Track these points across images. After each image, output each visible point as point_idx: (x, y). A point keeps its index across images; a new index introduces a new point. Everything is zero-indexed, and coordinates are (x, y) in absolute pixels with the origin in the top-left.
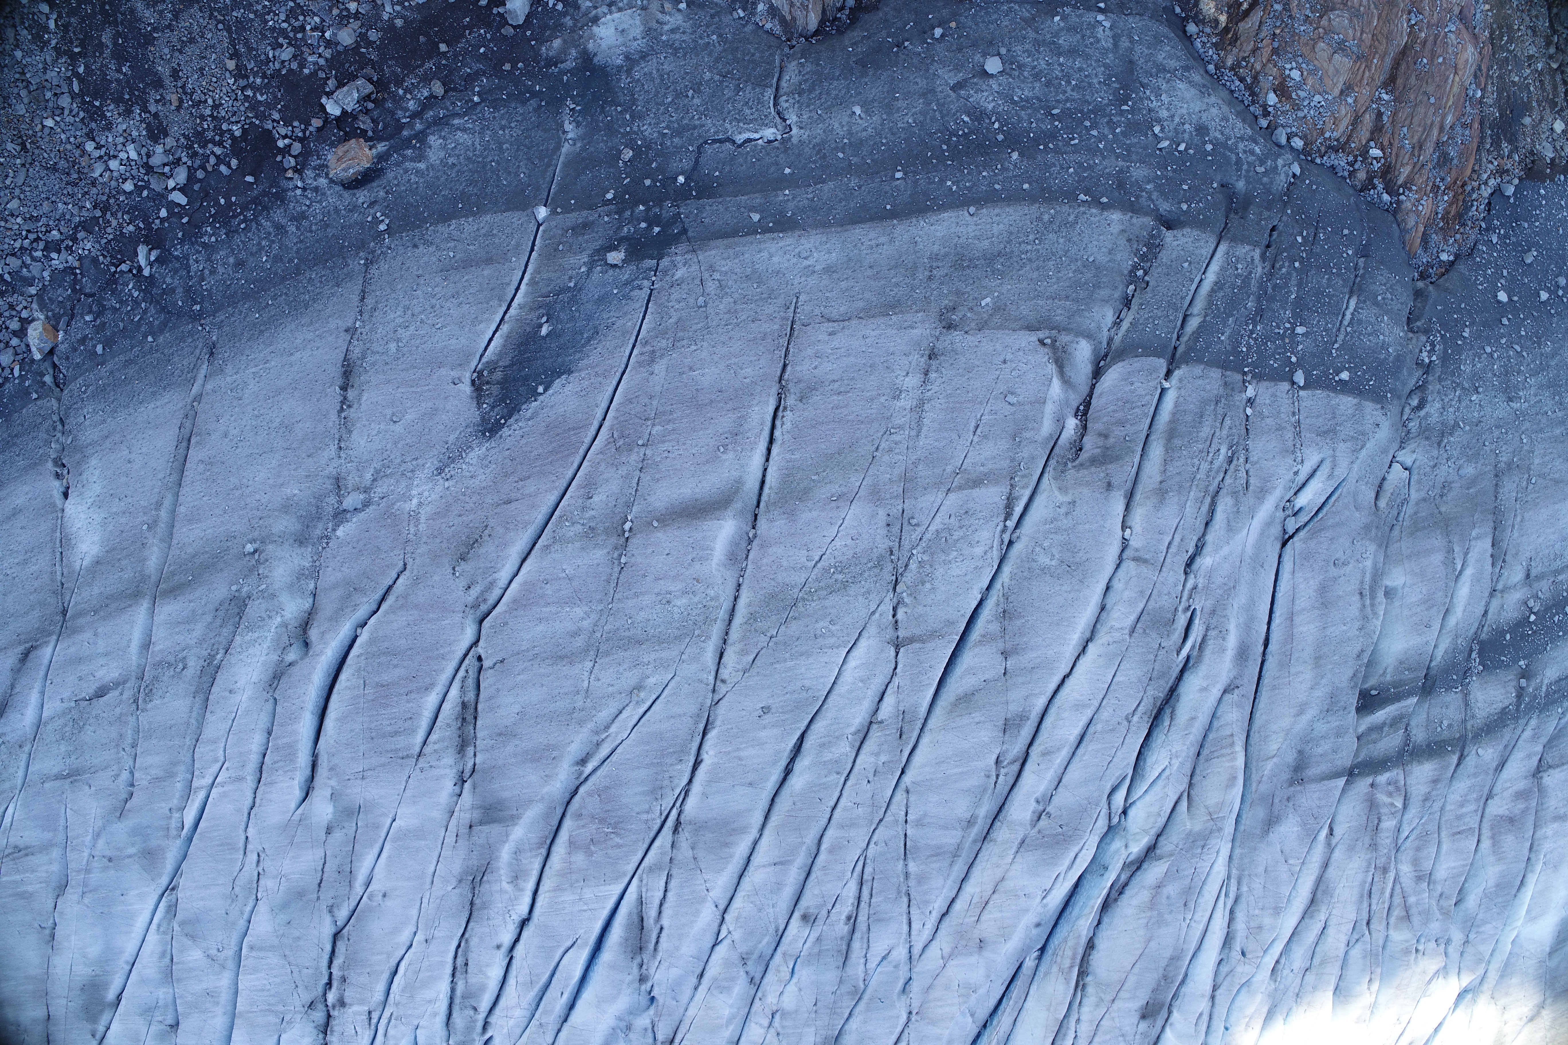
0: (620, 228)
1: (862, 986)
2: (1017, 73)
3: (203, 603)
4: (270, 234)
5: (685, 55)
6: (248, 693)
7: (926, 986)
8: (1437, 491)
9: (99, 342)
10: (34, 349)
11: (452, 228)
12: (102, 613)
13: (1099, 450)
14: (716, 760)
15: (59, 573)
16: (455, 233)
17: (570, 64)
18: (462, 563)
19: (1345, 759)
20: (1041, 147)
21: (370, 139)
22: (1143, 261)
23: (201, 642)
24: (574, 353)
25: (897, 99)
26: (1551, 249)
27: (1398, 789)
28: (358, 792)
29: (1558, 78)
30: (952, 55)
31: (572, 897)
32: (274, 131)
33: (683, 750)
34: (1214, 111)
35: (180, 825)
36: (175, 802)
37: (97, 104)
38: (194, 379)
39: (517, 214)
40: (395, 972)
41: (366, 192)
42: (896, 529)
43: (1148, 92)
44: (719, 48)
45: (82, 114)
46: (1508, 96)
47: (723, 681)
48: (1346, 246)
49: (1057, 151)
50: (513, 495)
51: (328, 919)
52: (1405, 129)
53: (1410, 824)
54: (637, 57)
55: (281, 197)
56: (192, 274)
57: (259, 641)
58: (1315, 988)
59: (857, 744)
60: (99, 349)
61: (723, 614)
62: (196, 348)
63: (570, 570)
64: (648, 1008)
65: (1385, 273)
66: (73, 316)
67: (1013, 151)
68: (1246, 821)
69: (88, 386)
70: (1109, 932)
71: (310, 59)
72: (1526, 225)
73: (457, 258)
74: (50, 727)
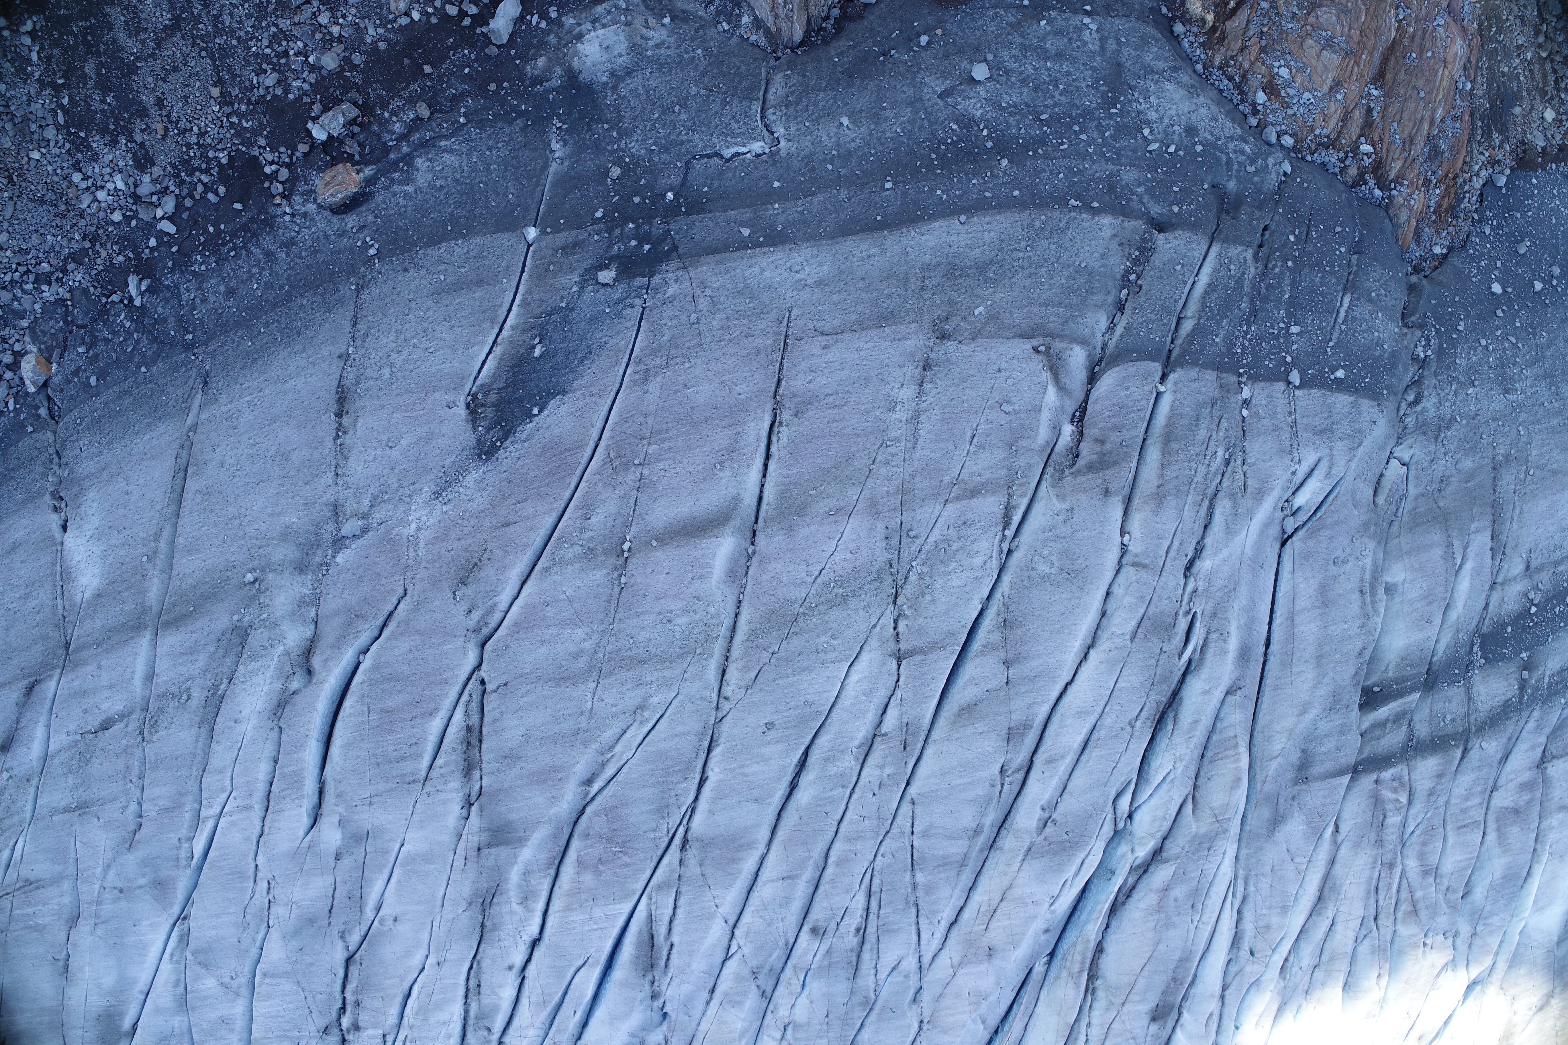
0: (610, 247)
1: (873, 997)
2: (1004, 79)
3: (205, 633)
4: (260, 261)
5: (670, 70)
6: (253, 722)
7: (937, 995)
8: (1436, 486)
9: (93, 374)
10: (27, 382)
11: (442, 250)
12: (105, 646)
13: (1095, 456)
14: (721, 777)
15: (60, 607)
16: (444, 256)
17: (555, 83)
18: (463, 587)
19: (1349, 756)
20: (1031, 153)
21: (357, 163)
22: (1135, 265)
23: (205, 672)
24: (568, 373)
25: (885, 108)
26: (1544, 238)
27: (1402, 784)
28: (366, 818)
29: (1548, 66)
30: (938, 62)
31: (582, 917)
32: (261, 158)
33: (689, 768)
34: (1203, 111)
35: (189, 855)
36: (184, 832)
37: (83, 135)
38: (189, 408)
39: (507, 235)
40: (409, 995)
41: (354, 217)
42: (894, 542)
43: (1136, 95)
44: (704, 63)
45: (67, 146)
46: (1498, 87)
47: (726, 698)
48: (1339, 244)
49: (1046, 157)
50: (512, 518)
51: (340, 945)
52: (1395, 125)
53: (1415, 819)
54: (622, 73)
55: (270, 224)
56: (183, 303)
57: (263, 670)
58: (1323, 984)
59: (862, 757)
60: (93, 380)
61: (724, 631)
62: (189, 377)
63: (570, 592)
64: (661, 1024)
65: (1379, 270)
66: (65, 348)
67: (1002, 157)
68: (1251, 821)
69: (82, 418)
70: (1117, 936)
71: (295, 84)
72: (1519, 216)
73: (448, 280)
74: (56, 760)
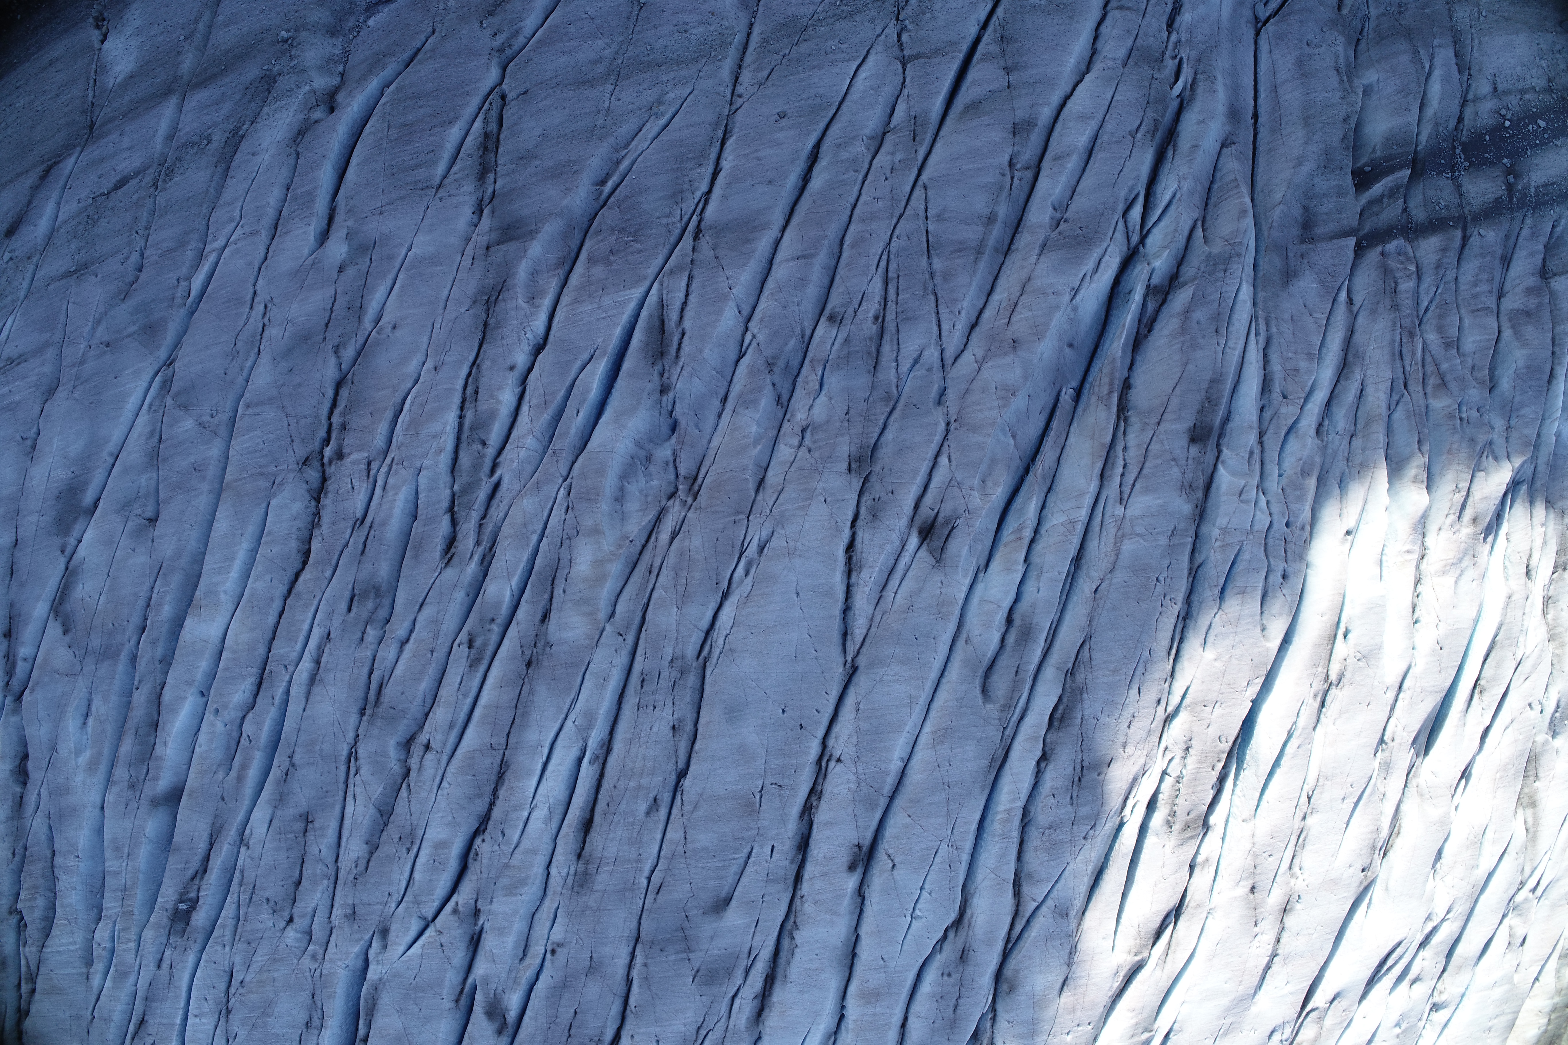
1: (896, 392)
3: (233, 85)
6: (271, 151)
7: (962, 393)
12: (130, 115)
14: (735, 163)
15: (90, 95)
18: (490, 17)
23: (227, 118)
28: (375, 228)
31: (590, 307)
33: (702, 154)
35: (185, 294)
36: (184, 270)
40: (402, 408)
47: (740, 96)
51: (332, 360)
57: (287, 106)
59: (873, 148)
61: (737, 41)
63: (592, 11)
64: (670, 438)
68: (1263, 265)
70: (1143, 370)
74: (62, 230)
